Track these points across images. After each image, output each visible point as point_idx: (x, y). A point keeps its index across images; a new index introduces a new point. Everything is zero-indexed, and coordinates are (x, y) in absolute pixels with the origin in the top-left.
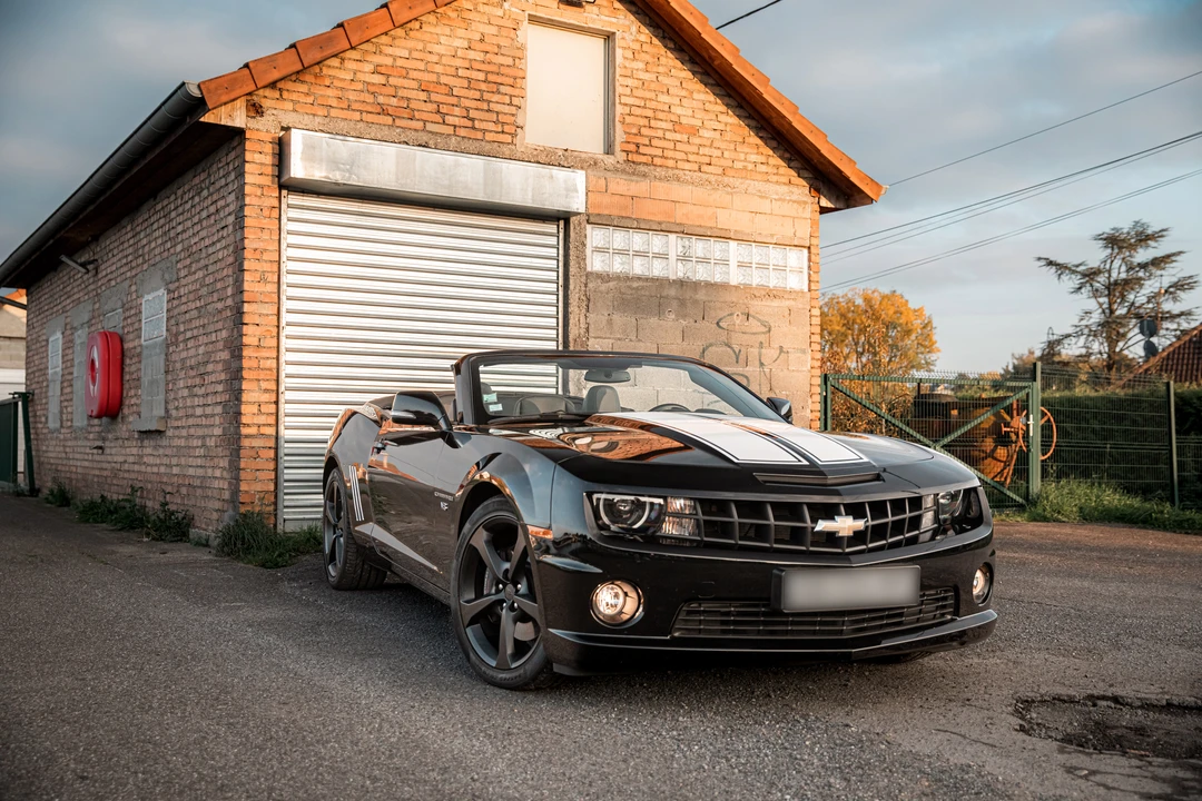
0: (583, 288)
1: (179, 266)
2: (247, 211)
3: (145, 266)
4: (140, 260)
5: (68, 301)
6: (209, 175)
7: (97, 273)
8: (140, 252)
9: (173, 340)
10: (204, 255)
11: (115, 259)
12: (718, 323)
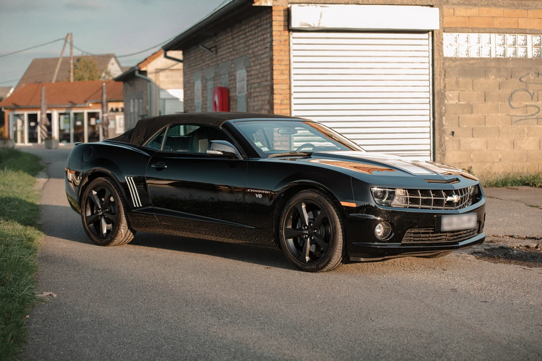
0: (442, 66)
1: (251, 60)
2: (274, 43)
3: (237, 56)
4: (235, 52)
5: (204, 64)
6: (261, 21)
7: (216, 53)
8: (235, 48)
9: (249, 96)
10: (259, 58)
11: (224, 48)
12: (520, 80)
